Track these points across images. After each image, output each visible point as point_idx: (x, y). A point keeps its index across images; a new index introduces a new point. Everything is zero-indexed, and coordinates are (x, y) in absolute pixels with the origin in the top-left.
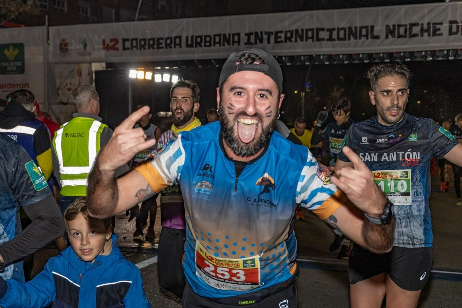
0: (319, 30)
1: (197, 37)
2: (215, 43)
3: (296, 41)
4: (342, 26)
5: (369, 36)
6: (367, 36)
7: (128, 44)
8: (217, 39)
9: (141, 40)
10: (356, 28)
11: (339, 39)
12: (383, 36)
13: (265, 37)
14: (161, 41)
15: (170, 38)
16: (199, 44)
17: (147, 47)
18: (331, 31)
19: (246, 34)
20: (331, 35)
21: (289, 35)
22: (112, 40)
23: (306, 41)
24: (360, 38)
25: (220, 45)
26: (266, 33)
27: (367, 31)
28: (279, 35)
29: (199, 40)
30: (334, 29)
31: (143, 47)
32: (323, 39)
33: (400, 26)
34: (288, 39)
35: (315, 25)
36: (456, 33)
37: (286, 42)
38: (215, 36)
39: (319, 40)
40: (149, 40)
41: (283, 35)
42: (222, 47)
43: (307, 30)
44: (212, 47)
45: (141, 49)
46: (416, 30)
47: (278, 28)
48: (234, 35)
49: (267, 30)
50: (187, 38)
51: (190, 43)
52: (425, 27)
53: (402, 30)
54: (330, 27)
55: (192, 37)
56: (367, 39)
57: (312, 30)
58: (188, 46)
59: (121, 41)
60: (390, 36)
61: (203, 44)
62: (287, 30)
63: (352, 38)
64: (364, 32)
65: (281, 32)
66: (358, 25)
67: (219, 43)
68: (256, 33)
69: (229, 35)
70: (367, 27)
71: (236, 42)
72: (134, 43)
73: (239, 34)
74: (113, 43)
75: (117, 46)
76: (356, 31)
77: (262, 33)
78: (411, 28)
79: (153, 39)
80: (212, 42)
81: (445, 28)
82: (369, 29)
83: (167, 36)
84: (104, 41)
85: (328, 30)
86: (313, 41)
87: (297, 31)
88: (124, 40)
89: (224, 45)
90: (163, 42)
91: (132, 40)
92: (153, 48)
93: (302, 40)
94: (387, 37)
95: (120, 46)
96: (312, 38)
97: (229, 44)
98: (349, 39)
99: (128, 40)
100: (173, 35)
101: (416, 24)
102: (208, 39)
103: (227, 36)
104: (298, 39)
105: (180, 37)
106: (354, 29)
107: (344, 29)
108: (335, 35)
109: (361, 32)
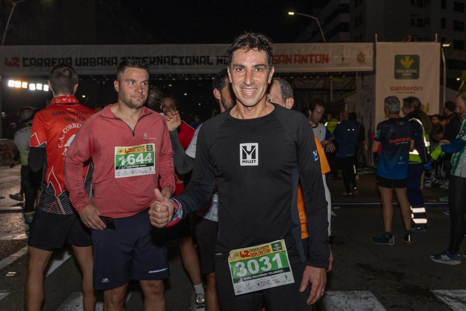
0: (173, 57)
1: (84, 59)
2: (98, 63)
3: (158, 64)
4: (188, 55)
5: (206, 63)
6: (205, 62)
7: (27, 62)
8: (100, 61)
9: (38, 59)
10: (198, 57)
11: (187, 64)
12: (215, 63)
14: (55, 61)
15: (63, 59)
16: (86, 64)
17: (43, 65)
18: (181, 58)
19: (122, 58)
20: (181, 61)
21: (152, 60)
22: (14, 59)
23: (165, 64)
24: (201, 64)
25: (102, 65)
28: (146, 59)
29: (85, 61)
30: (183, 57)
31: (40, 65)
32: (176, 64)
33: (225, 57)
34: (152, 63)
35: (171, 54)
37: (150, 64)
38: (98, 58)
39: (173, 64)
40: (45, 60)
41: (148, 60)
42: (104, 67)
43: (165, 57)
44: (96, 67)
45: (38, 66)
47: (145, 55)
48: (113, 58)
49: (137, 56)
50: (76, 59)
51: (78, 62)
54: (180, 55)
55: (80, 59)
56: (205, 64)
57: (168, 57)
58: (77, 65)
59: (21, 60)
60: (219, 64)
61: (89, 64)
62: (151, 56)
63: (195, 63)
64: (203, 60)
65: (147, 58)
66: (199, 55)
67: (102, 64)
69: (109, 58)
70: (204, 57)
71: (114, 63)
72: (33, 61)
73: (116, 58)
74: (14, 61)
75: (18, 63)
76: (198, 59)
79: (49, 59)
80: (96, 63)
82: (206, 58)
83: (60, 57)
84: (6, 59)
85: (179, 58)
86: (169, 64)
87: (158, 58)
88: (24, 59)
89: (105, 65)
90: (57, 61)
91: (31, 59)
92: (49, 66)
93: (162, 64)
94: (218, 64)
95: (21, 63)
96: (169, 62)
97: (109, 65)
98: (193, 64)
99: (27, 59)
100: (65, 57)
102: (93, 61)
103: (107, 58)
104: (159, 64)
105: (71, 59)
106: (196, 58)
107: (190, 57)
108: (184, 61)
109: (201, 60)
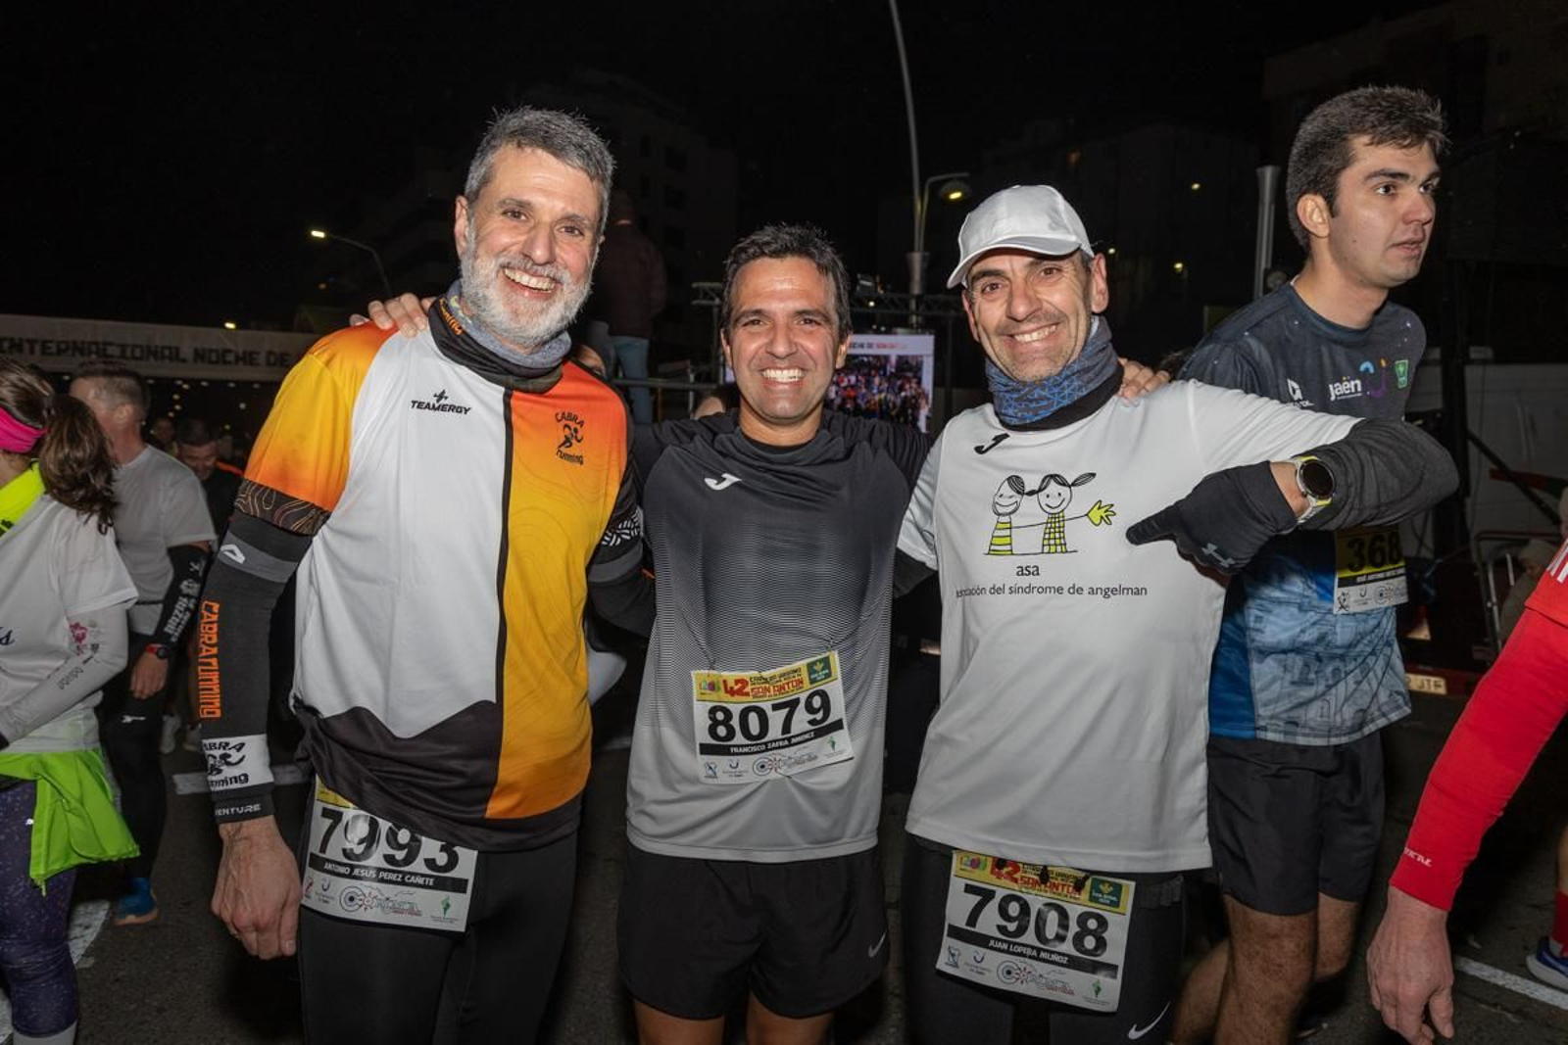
0: (106, 344)
3: (74, 355)
4: (138, 342)
5: (174, 358)
6: (171, 359)
10: (156, 347)
12: (190, 360)
13: (26, 346)
18: (123, 347)
21: (64, 346)
24: (162, 360)
26: (28, 341)
27: (171, 353)
28: (49, 345)
30: (127, 346)
33: (211, 351)
34: (60, 352)
35: (102, 338)
36: (274, 364)
37: (58, 354)
41: (54, 346)
43: (90, 343)
46: (230, 357)
47: (50, 338)
49: (30, 336)
52: (241, 355)
53: (214, 357)
54: (121, 341)
56: (171, 361)
57: (96, 343)
60: (199, 361)
62: (61, 339)
63: (152, 359)
64: (167, 352)
65: (51, 342)
66: (159, 344)
68: (12, 339)
70: (170, 348)
76: (157, 351)
77: (21, 340)
78: (224, 356)
81: (262, 359)
82: (174, 351)
85: (119, 346)
87: (74, 343)
94: (195, 361)
101: (230, 351)
106: (153, 348)
107: (141, 346)
108: (128, 353)
109: (162, 353)
